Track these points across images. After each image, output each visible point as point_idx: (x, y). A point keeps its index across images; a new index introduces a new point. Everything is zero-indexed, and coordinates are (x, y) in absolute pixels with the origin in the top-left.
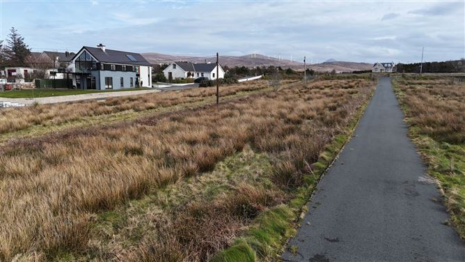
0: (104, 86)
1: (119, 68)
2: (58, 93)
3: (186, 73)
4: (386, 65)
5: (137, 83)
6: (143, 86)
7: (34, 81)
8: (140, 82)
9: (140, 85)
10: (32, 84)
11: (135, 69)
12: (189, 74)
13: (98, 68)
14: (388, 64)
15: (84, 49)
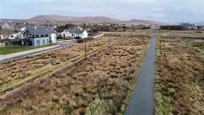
0: (36, 44)
1: (42, 36)
2: (17, 50)
3: (71, 34)
4: (156, 25)
5: (50, 41)
6: (53, 42)
7: (5, 43)
8: (51, 41)
9: (51, 42)
10: (4, 44)
11: (49, 35)
12: (72, 35)
13: (33, 37)
14: (157, 25)
15: (27, 29)
